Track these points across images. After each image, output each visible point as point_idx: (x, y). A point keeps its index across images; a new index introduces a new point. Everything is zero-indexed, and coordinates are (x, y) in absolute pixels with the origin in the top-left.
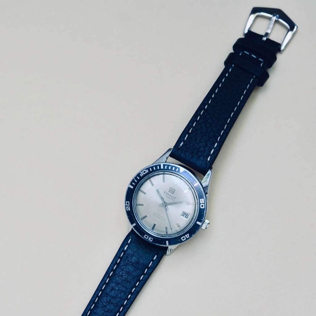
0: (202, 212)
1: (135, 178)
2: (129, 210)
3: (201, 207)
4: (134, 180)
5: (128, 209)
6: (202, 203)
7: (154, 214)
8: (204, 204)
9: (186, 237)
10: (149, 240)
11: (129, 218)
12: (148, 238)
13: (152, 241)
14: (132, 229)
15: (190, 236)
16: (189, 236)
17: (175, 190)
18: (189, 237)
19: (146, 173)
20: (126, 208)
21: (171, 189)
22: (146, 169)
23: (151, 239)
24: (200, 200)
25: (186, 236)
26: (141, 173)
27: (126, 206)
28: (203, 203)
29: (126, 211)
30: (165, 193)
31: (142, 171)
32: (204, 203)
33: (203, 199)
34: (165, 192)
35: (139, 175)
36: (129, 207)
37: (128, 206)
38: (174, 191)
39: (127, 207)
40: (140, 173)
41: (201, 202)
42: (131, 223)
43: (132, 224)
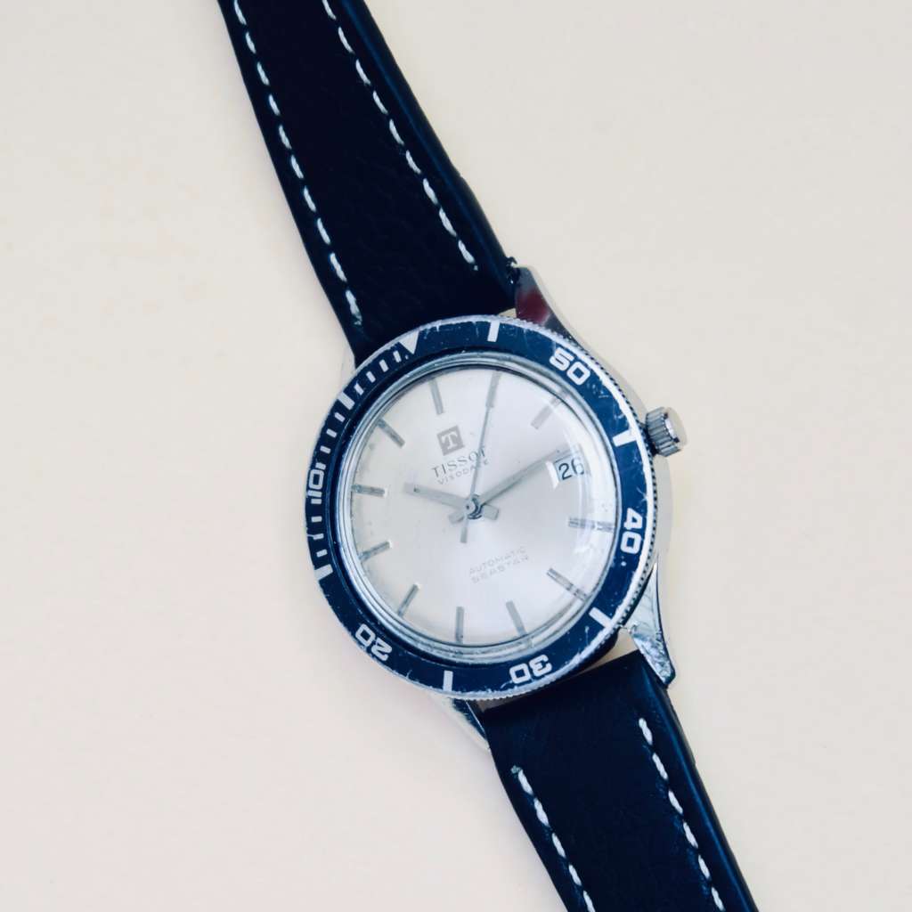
0: (598, 394)
1: (309, 532)
2: (388, 649)
3: (579, 381)
4: (311, 541)
5: (383, 653)
6: (567, 364)
7: (475, 574)
8: (576, 359)
9: (633, 530)
10: (537, 674)
11: (412, 678)
12: (531, 670)
13: (549, 667)
14: (456, 701)
15: (642, 509)
16: (638, 511)
17: (456, 429)
18: (639, 518)
19: (322, 474)
20: (374, 656)
21: (443, 438)
22: (313, 467)
23: (544, 664)
24: (552, 361)
25: (629, 525)
26: (311, 493)
27: (369, 650)
28: (571, 363)
29: (384, 663)
30: (440, 470)
31: (308, 488)
32: (572, 358)
33: (558, 352)
34: (435, 469)
35: (311, 510)
36: (379, 641)
37: (373, 643)
38: (458, 432)
39: (374, 649)
40: (309, 499)
41: (562, 368)
42: (434, 687)
43: (438, 684)
